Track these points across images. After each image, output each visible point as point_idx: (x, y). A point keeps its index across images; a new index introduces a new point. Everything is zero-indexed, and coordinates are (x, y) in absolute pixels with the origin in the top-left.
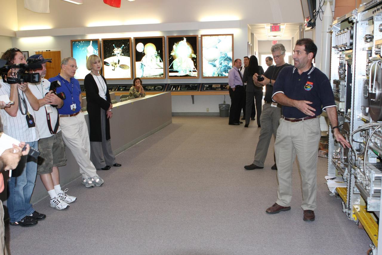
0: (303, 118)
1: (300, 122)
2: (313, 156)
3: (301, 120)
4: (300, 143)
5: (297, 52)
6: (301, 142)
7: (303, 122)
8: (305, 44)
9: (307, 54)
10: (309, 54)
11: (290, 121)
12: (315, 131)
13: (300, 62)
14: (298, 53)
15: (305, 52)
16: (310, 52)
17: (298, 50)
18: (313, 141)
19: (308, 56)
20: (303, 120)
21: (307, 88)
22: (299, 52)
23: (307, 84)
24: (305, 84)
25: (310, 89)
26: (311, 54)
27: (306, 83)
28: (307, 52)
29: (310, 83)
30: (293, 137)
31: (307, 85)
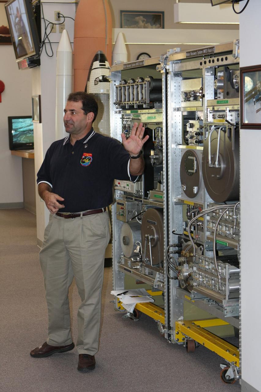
0: (82, 213)
1: (77, 219)
2: (96, 271)
3: (79, 215)
4: (76, 250)
5: (71, 112)
6: (78, 249)
7: (82, 218)
8: (82, 99)
9: (86, 114)
10: (88, 114)
11: (63, 217)
12: (99, 233)
13: (75, 125)
14: (73, 113)
15: (82, 111)
16: (90, 112)
17: (72, 108)
18: (96, 248)
19: (88, 117)
20: (81, 216)
21: (84, 162)
22: (73, 111)
23: (83, 157)
24: (81, 158)
25: (90, 163)
26: (91, 115)
27: (83, 155)
28: (85, 112)
29: (87, 155)
30: (67, 242)
31: (84, 159)
